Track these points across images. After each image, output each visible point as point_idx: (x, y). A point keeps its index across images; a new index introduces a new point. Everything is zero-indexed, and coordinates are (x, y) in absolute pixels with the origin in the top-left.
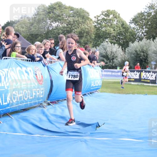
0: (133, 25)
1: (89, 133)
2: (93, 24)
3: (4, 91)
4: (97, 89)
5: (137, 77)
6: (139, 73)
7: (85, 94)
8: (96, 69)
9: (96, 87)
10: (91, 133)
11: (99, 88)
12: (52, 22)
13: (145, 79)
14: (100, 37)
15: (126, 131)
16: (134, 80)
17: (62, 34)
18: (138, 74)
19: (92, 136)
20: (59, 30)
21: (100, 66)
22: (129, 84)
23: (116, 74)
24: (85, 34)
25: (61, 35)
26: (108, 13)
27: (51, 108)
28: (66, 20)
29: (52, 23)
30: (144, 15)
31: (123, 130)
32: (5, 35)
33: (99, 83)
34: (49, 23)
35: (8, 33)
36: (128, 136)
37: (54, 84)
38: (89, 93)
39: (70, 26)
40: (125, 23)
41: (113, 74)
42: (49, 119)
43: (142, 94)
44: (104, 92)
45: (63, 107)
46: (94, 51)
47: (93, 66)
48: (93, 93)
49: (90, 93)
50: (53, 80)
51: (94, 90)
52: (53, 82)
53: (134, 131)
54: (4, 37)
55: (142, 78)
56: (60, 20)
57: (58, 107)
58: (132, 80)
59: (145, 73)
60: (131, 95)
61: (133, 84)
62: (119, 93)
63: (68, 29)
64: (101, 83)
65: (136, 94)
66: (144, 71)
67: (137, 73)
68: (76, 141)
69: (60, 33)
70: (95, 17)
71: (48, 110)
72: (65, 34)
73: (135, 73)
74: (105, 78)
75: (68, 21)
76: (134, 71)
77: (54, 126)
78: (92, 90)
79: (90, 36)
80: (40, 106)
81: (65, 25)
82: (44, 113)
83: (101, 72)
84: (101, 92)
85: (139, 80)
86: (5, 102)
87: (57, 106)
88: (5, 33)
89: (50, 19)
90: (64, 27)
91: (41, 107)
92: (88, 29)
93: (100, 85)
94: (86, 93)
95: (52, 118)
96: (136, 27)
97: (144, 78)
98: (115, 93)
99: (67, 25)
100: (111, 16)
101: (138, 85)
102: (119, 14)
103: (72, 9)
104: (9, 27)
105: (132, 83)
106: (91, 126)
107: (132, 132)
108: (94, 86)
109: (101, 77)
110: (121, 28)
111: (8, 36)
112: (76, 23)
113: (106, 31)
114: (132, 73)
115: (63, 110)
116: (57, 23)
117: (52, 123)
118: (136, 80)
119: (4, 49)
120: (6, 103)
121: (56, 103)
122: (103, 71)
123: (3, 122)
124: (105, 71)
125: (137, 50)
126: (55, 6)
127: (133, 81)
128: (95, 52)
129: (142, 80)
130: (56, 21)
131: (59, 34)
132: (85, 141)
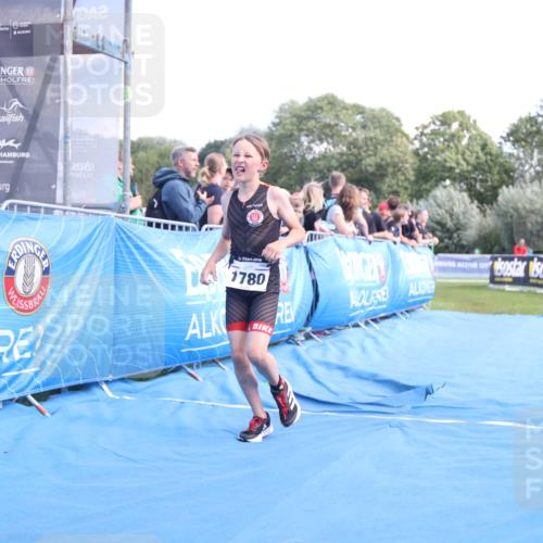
0: (508, 148)
1: (408, 407)
2: (411, 147)
3: (203, 305)
4: (424, 301)
5: (520, 273)
6: (525, 263)
7: (394, 315)
8: (419, 253)
9: (420, 296)
10: (414, 408)
11: (428, 300)
12: (313, 141)
13: (538, 278)
14: (428, 176)
15: (499, 404)
16: (510, 280)
17: (336, 169)
18: (522, 265)
19: (416, 414)
20: (330, 161)
21: (430, 247)
22: (499, 290)
23: (466, 265)
24: (390, 170)
25: (335, 173)
26: (445, 120)
27: (314, 346)
28: (345, 136)
29: (313, 145)
30: (536, 123)
31: (490, 401)
32: (208, 174)
33: (427, 287)
34: (306, 144)
35: (213, 169)
36: (505, 416)
37: (320, 289)
38: (403, 310)
39: (355, 151)
40: (489, 142)
41: (460, 265)
42: (310, 373)
43: (533, 314)
44: (440, 309)
45: (343, 345)
46: (415, 210)
47: (413, 247)
48: (413, 310)
49: (407, 311)
50: (318, 279)
51: (415, 303)
52: (319, 284)
53: (520, 405)
54: (205, 178)
55: (532, 274)
56: (332, 137)
57: (332, 343)
58: (506, 280)
59: (539, 263)
60: (506, 318)
61: (509, 292)
62: (477, 312)
63: (352, 158)
64: (433, 287)
65: (518, 316)
66: (536, 259)
67: (520, 263)
68: (378, 424)
69: (332, 167)
70: (417, 128)
71: (307, 350)
72: (343, 171)
73: (516, 262)
74: (442, 274)
75: (351, 139)
76: (511, 259)
77: (322, 388)
78: (409, 305)
79: (403, 174)
80: (287, 342)
81: (345, 149)
82: (298, 358)
83: (432, 261)
84: (432, 309)
85: (524, 281)
86: (207, 332)
87: (328, 341)
88: (206, 169)
89: (307, 136)
90: (342, 154)
91: (290, 343)
92: (399, 157)
93: (429, 292)
94: (395, 311)
95: (319, 371)
96: (515, 152)
97: (536, 276)
98: (466, 311)
99: (349, 149)
100: (455, 126)
101: (521, 292)
102: (475, 121)
103: (359, 110)
104: (213, 155)
105: (507, 288)
106: (411, 391)
107: (514, 406)
108: (417, 293)
109: (432, 273)
110: (481, 154)
111: (212, 176)
112: (369, 143)
113: (445, 161)
114: (507, 263)
115: (343, 352)
116: (325, 144)
117: (318, 382)
118: (516, 281)
119: (204, 209)
120: (209, 335)
121: (325, 334)
122: (436, 258)
123: (204, 379)
124: (440, 259)
125: (520, 205)
126: (319, 104)
127: (509, 283)
128: (419, 212)
129: (532, 281)
130: (321, 141)
131: (329, 171)
132: (401, 426)
